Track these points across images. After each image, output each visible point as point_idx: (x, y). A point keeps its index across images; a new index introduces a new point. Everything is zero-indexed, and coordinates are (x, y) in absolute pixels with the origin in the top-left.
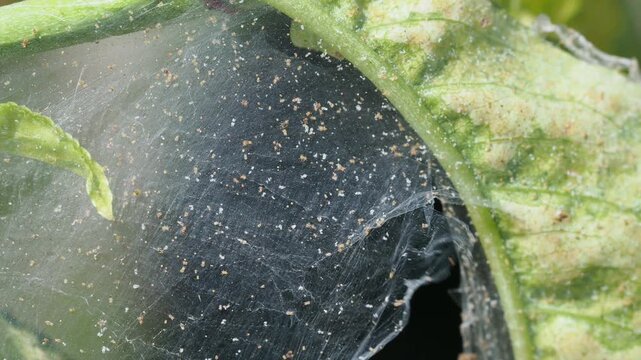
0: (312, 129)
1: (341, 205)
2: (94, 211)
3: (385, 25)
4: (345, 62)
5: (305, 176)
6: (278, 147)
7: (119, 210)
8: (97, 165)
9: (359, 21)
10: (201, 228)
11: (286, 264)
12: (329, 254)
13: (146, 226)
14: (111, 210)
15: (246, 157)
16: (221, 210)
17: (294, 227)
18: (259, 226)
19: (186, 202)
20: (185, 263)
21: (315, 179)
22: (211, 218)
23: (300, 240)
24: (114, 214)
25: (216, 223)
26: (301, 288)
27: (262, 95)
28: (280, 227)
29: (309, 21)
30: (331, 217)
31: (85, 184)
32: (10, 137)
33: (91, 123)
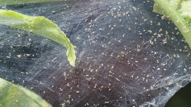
0: (153, 43)
1: (157, 73)
2: (68, 62)
3: (189, 10)
4: (171, 21)
5: (146, 59)
6: (139, 47)
7: (77, 63)
8: (72, 45)
9: (179, 7)
10: (104, 73)
11: (131, 91)
12: (148, 90)
13: (85, 70)
14: (74, 63)
15: (126, 49)
16: (113, 67)
17: (138, 77)
18: (125, 75)
19: (101, 63)
20: (96, 85)
21: (150, 60)
22: (109, 70)
23: (139, 82)
24: (75, 65)
25: (110, 72)
26: (133, 100)
27: (137, 27)
28: (132, 76)
29: (160, 3)
30: (152, 77)
31: (66, 51)
32: (41, 29)
33: (72, 28)
